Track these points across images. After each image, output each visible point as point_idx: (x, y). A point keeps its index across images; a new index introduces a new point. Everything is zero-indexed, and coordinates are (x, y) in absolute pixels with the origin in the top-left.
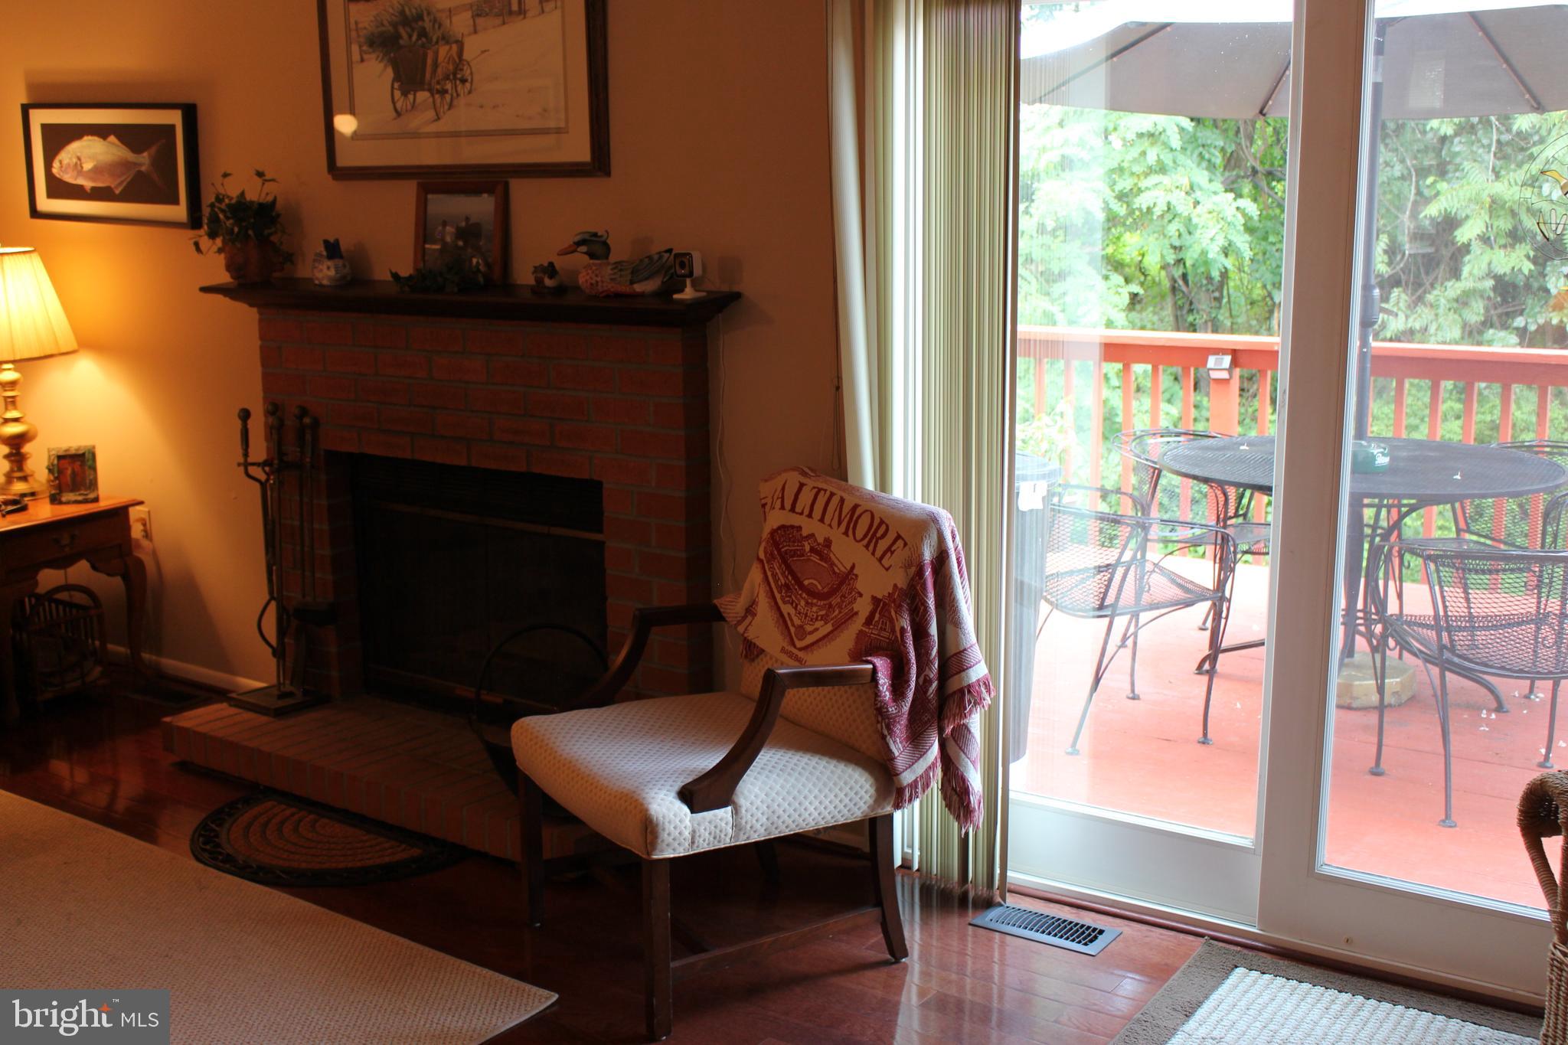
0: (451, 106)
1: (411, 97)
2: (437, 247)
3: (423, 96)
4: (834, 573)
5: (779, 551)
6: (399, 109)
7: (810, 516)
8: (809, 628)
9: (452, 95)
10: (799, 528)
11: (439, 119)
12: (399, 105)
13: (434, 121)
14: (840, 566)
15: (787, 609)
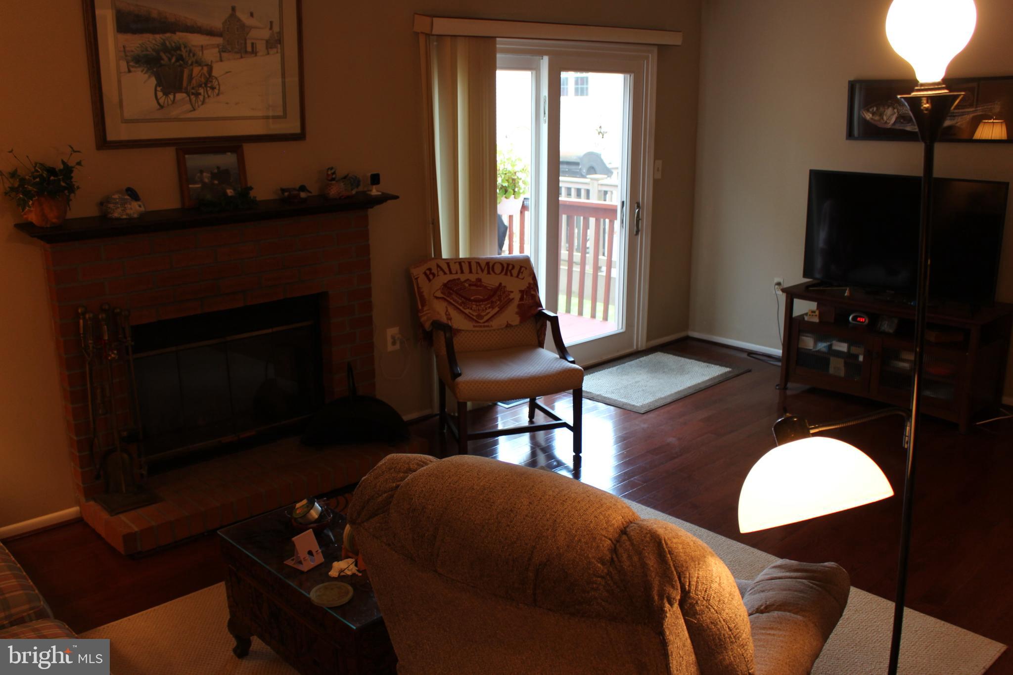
0: (203, 102)
1: (171, 97)
2: (199, 186)
3: (180, 96)
4: (489, 290)
5: (453, 291)
6: (162, 104)
7: (462, 272)
8: (483, 314)
9: (204, 96)
10: (459, 279)
11: (194, 110)
12: (161, 101)
13: (191, 111)
14: (490, 286)
15: (467, 311)
